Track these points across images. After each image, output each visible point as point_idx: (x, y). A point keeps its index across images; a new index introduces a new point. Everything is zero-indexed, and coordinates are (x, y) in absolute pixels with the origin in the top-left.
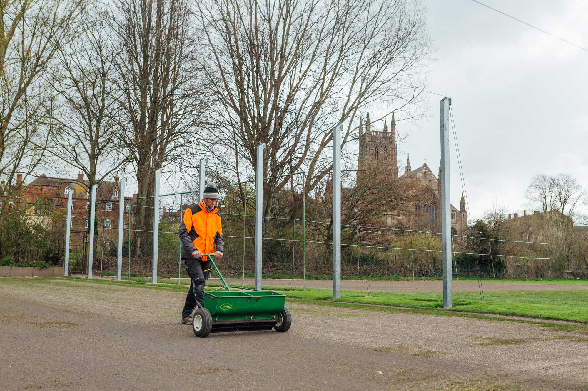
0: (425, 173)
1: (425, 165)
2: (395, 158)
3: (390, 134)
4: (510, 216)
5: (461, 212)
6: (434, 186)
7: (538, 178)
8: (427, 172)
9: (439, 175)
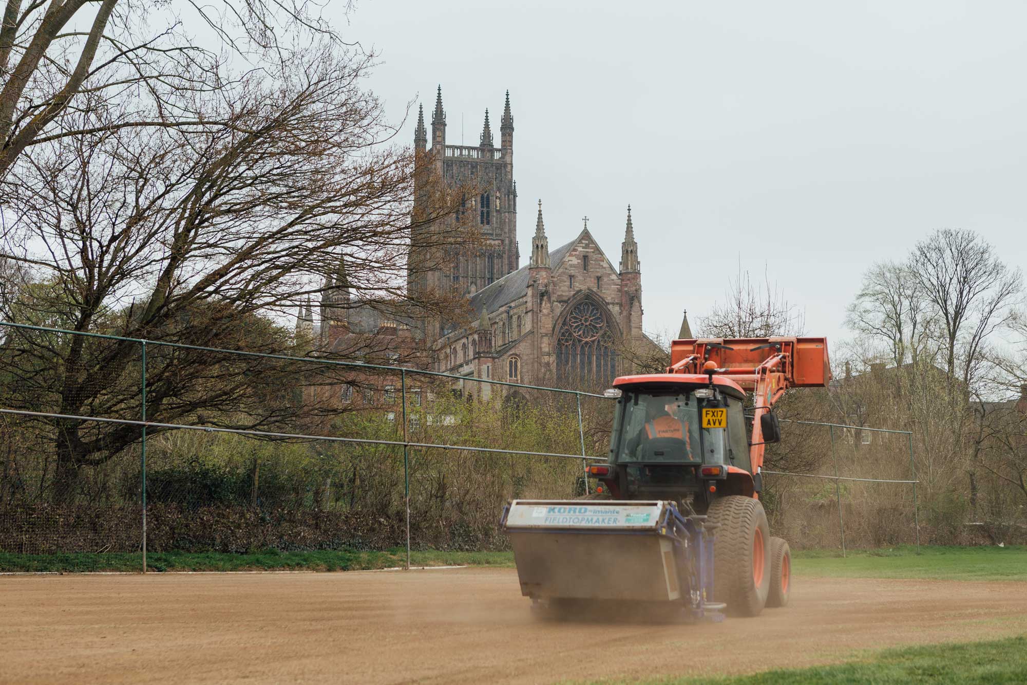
0: (585, 258)
1: (586, 235)
2: (510, 221)
3: (497, 156)
6: (609, 293)
8: (590, 255)
9: (623, 263)
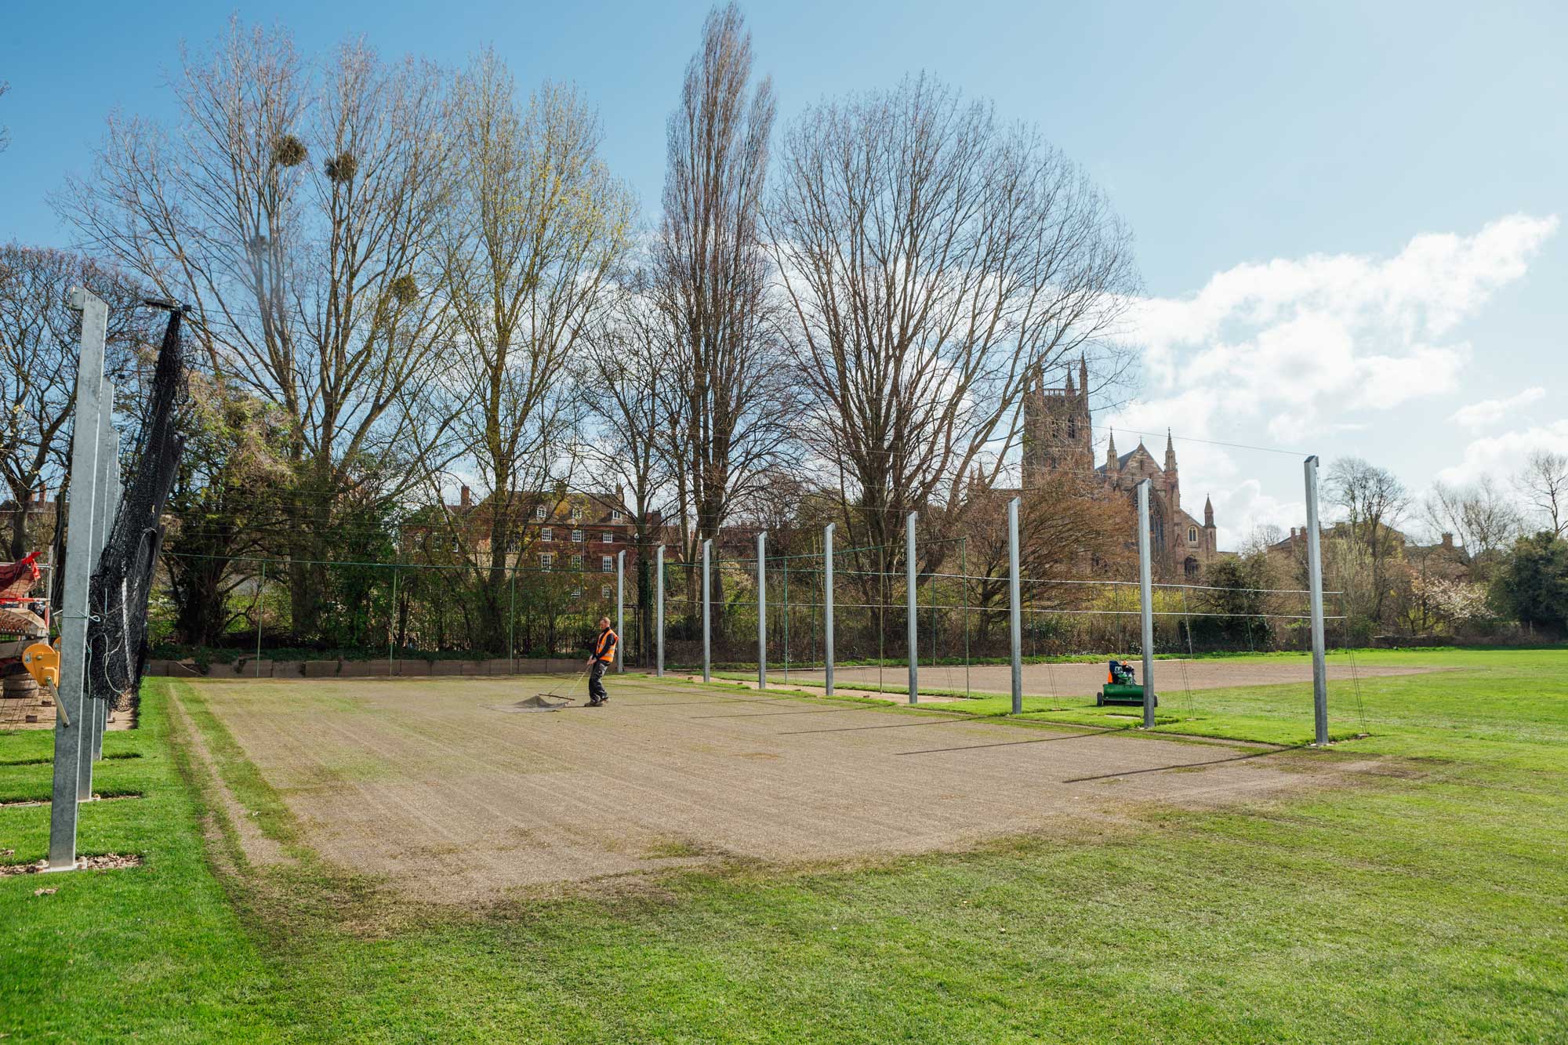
0: (1141, 461)
1: (1141, 447)
2: (1087, 436)
3: (1078, 394)
4: (1293, 531)
5: (1206, 527)
6: (1159, 484)
7: (1341, 465)
8: (1144, 460)
9: (1167, 464)
